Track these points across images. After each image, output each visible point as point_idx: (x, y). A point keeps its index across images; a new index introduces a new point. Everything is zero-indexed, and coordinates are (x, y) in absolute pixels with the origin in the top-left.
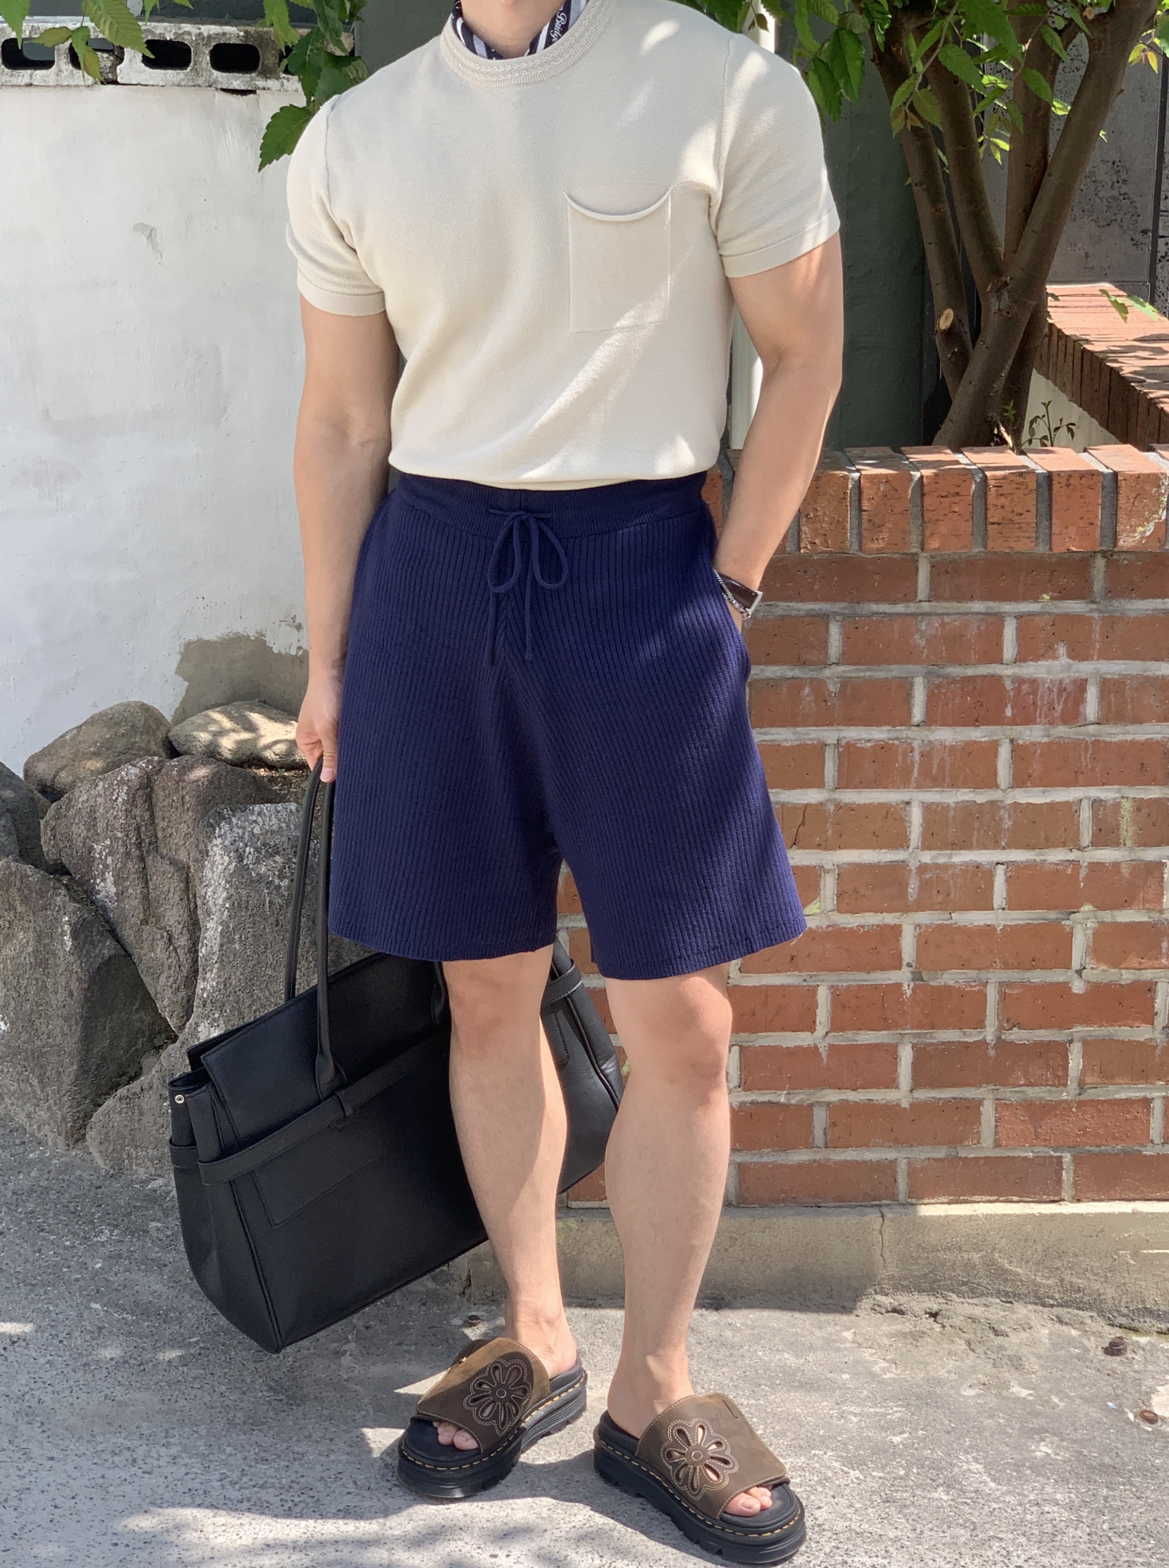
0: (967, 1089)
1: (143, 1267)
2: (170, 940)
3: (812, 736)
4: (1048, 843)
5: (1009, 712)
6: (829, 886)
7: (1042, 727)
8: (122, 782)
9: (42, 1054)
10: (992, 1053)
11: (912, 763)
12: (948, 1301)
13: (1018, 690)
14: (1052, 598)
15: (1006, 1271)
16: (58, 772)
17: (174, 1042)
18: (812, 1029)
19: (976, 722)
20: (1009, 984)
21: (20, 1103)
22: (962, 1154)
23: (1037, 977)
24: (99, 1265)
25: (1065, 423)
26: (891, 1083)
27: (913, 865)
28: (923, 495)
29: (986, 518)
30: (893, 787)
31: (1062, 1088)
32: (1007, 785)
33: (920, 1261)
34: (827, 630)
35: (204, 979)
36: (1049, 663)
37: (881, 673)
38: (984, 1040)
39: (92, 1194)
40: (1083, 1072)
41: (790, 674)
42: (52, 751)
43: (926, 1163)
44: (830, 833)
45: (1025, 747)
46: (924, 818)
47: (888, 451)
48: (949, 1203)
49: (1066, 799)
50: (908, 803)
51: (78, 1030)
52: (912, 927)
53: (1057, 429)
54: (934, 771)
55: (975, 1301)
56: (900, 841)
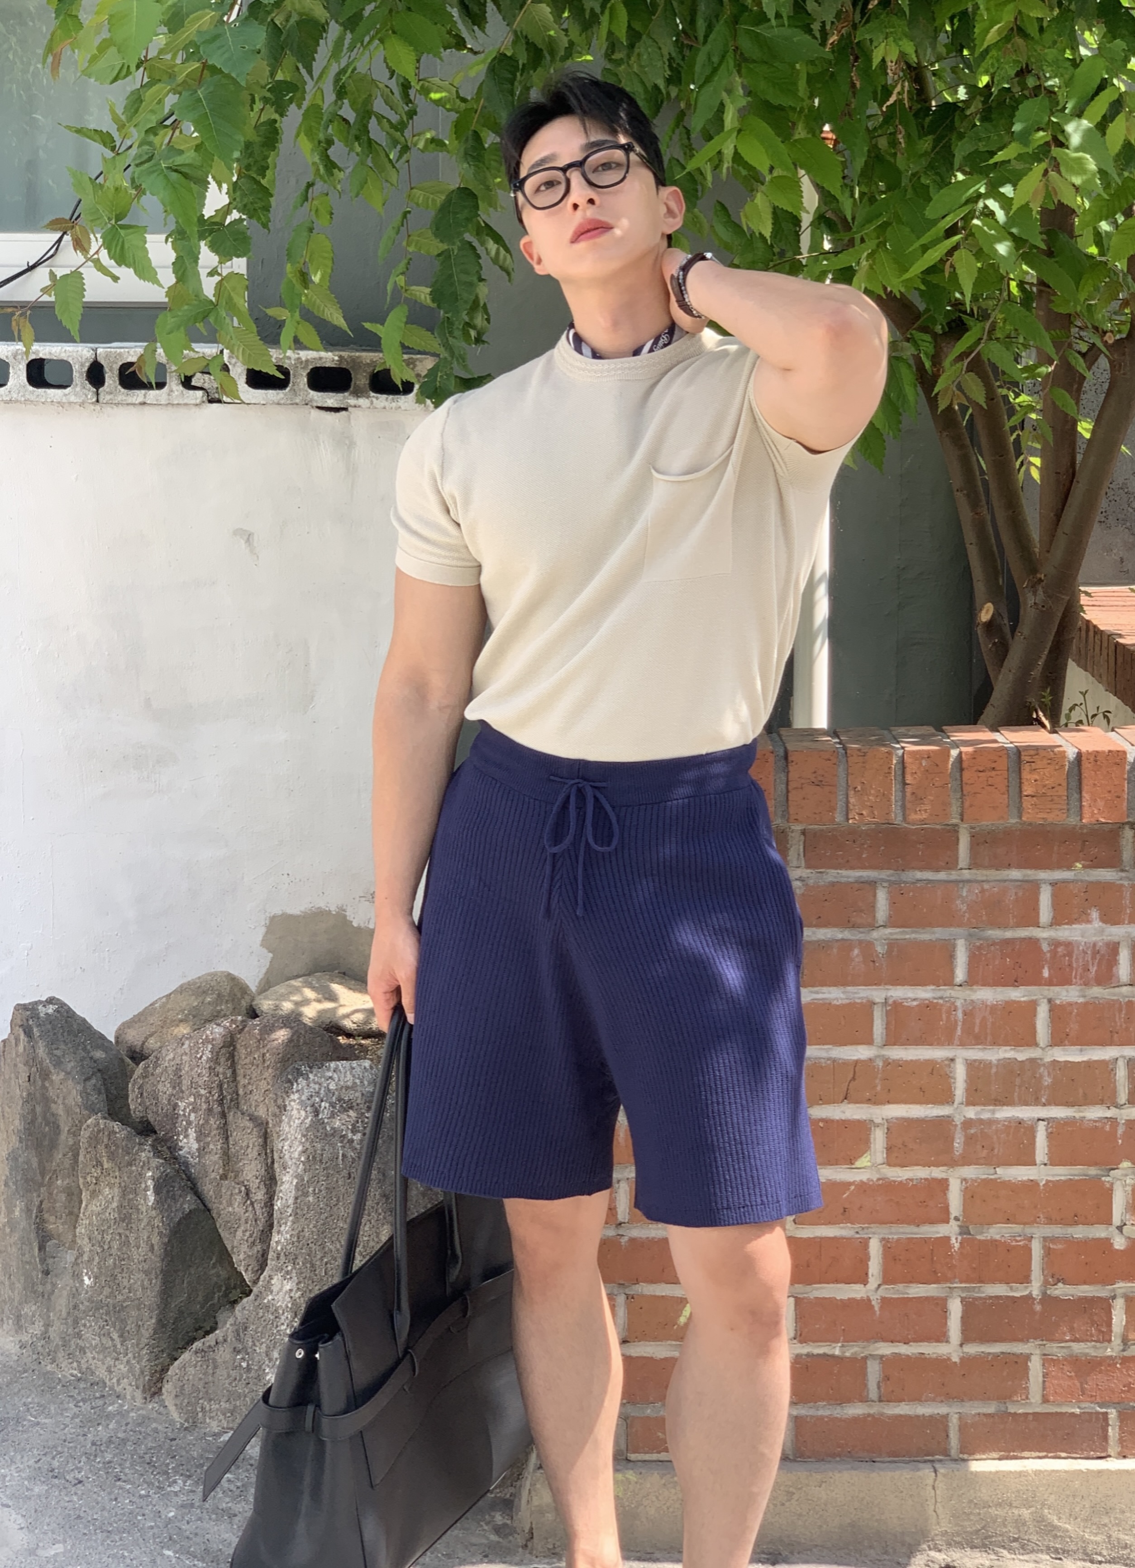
0: (1015, 1344)
1: (214, 1516)
2: (247, 1194)
3: (861, 995)
4: (1087, 1101)
5: (1046, 973)
6: (879, 1139)
7: (1078, 988)
8: (207, 1041)
9: (123, 1308)
10: (1038, 1308)
11: (956, 1021)
12: (999, 1557)
13: (1054, 952)
14: (1084, 867)
15: (1056, 1528)
16: (147, 1038)
17: (248, 1295)
18: (865, 1282)
19: (1016, 983)
20: (1054, 1240)
21: (101, 1357)
22: (1012, 1409)
23: (1079, 1232)
24: (172, 1514)
25: (1101, 710)
26: (942, 1337)
27: (958, 1120)
28: (962, 770)
29: (1021, 791)
30: (938, 1044)
31: (1106, 1344)
32: (1046, 1043)
33: (972, 1517)
34: (875, 896)
35: (279, 1232)
36: (1083, 926)
37: (925, 936)
38: (1030, 1295)
39: (167, 1446)
40: (1126, 1328)
41: (840, 936)
42: (142, 1018)
43: (977, 1418)
44: (879, 1088)
45: (1062, 1007)
46: (968, 1074)
47: (931, 730)
48: (1000, 1459)
49: (1103, 1058)
50: (952, 1060)
51: (157, 1283)
52: (959, 1181)
53: (1094, 716)
54: (977, 1030)
55: (1026, 1557)
56: (947, 1098)
